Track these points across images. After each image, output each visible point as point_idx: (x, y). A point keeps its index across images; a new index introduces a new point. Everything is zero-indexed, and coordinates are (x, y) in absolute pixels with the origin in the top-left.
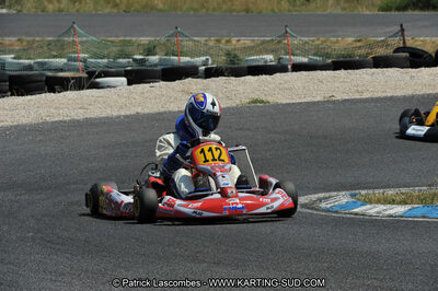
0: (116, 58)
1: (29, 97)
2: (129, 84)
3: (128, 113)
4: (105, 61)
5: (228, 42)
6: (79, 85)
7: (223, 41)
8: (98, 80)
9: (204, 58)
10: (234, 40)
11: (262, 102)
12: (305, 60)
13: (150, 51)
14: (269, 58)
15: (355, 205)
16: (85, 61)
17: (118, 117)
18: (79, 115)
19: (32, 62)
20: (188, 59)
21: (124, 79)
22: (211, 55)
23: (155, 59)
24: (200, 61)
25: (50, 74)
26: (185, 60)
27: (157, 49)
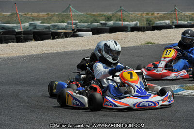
0: (91, 23)
1: (40, 42)
2: (93, 34)
3: (85, 49)
4: (86, 24)
5: (152, 14)
6: (66, 35)
7: (150, 14)
8: (78, 33)
9: (135, 23)
10: (156, 14)
11: (151, 43)
12: (186, 23)
13: (109, 19)
14: (168, 22)
15: (180, 90)
16: (76, 24)
17: (80, 51)
18: (61, 50)
19: (50, 25)
20: (127, 23)
21: (91, 33)
22: (138, 21)
23: (111, 23)
24: (133, 24)
25: (54, 31)
26: (125, 23)
27: (112, 19)
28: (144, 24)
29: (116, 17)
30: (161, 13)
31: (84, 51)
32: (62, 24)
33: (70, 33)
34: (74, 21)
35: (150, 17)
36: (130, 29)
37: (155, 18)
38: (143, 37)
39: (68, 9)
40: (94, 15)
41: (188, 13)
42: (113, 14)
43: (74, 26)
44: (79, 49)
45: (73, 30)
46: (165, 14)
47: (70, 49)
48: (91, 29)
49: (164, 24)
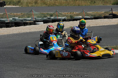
0: (43, 18)
1: (18, 27)
2: (44, 23)
3: (40, 30)
4: (40, 18)
5: (73, 13)
6: (31, 24)
8: (37, 23)
9: (64, 17)
10: (75, 13)
12: (89, 17)
13: (51, 16)
14: (81, 17)
16: (35, 18)
18: (28, 31)
19: (23, 19)
21: (43, 23)
22: (66, 16)
23: (52, 18)
24: (63, 18)
25: (24, 22)
26: (60, 18)
27: (53, 15)
28: (69, 18)
29: (55, 14)
30: (77, 13)
31: (39, 31)
32: (28, 18)
33: (33, 22)
34: (34, 17)
35: (72, 14)
36: (62, 20)
37: (74, 15)
38: (68, 24)
39: (31, 11)
40: (44, 14)
41: (90, 12)
42: (54, 13)
43: (34, 19)
44: (37, 31)
45: (34, 21)
46: (79, 13)
47: (33, 30)
48: (43, 21)
49: (79, 18)
